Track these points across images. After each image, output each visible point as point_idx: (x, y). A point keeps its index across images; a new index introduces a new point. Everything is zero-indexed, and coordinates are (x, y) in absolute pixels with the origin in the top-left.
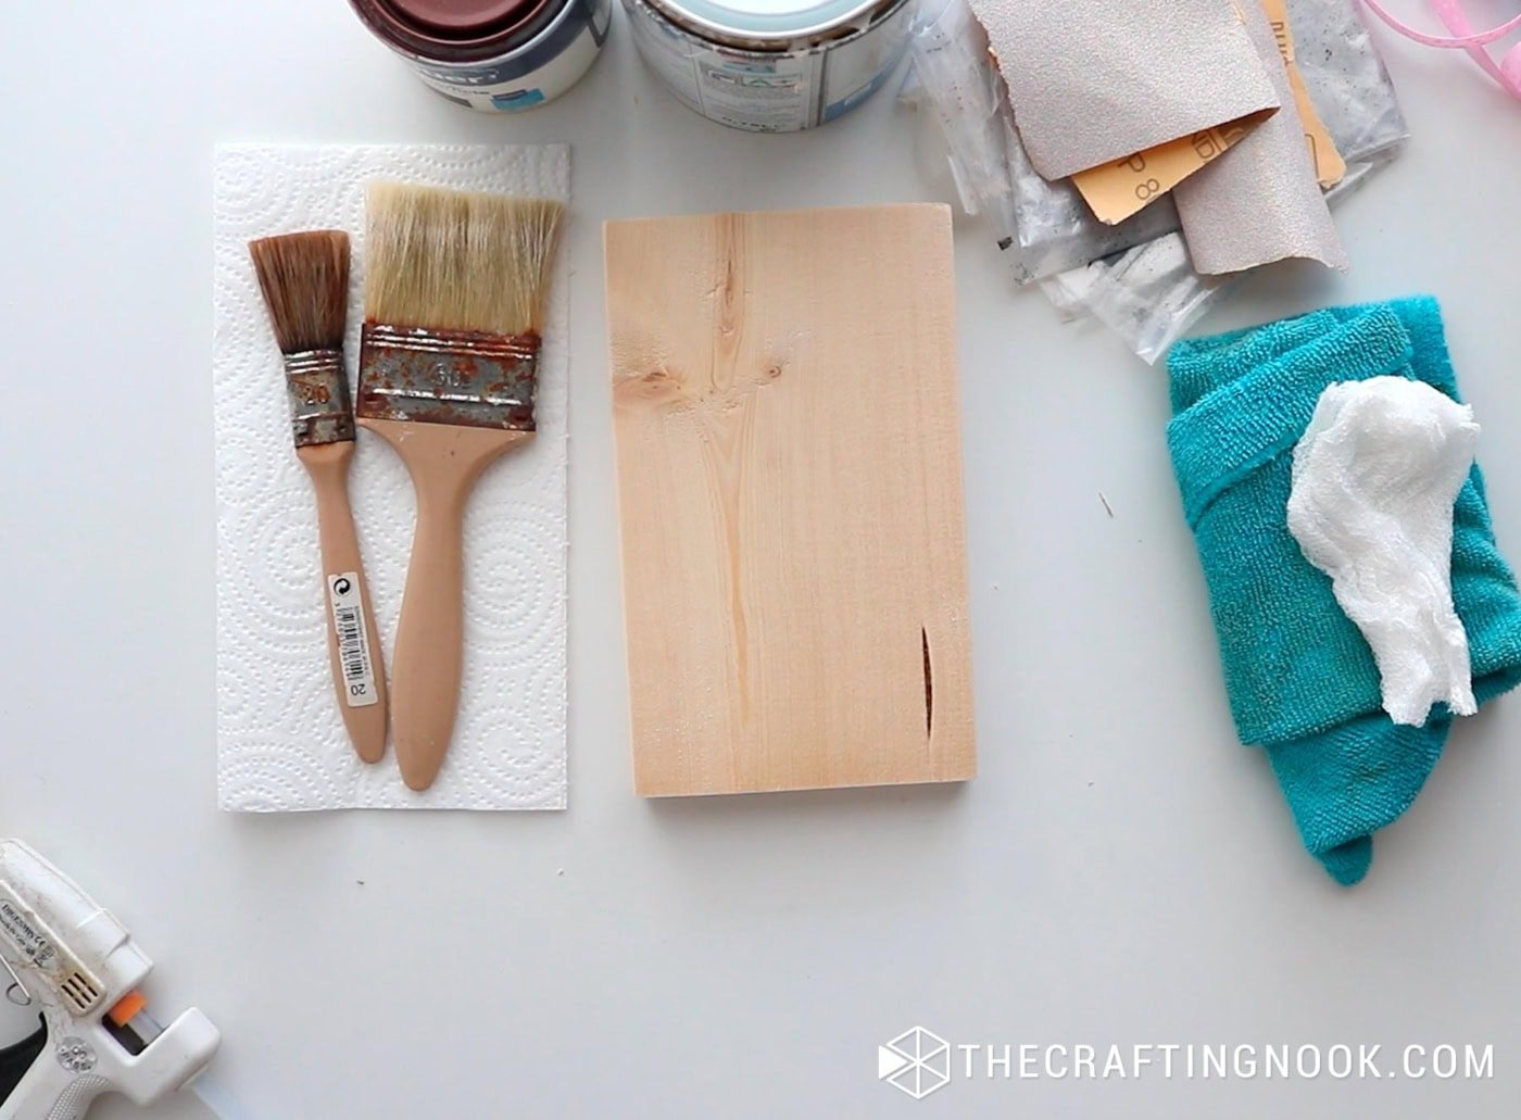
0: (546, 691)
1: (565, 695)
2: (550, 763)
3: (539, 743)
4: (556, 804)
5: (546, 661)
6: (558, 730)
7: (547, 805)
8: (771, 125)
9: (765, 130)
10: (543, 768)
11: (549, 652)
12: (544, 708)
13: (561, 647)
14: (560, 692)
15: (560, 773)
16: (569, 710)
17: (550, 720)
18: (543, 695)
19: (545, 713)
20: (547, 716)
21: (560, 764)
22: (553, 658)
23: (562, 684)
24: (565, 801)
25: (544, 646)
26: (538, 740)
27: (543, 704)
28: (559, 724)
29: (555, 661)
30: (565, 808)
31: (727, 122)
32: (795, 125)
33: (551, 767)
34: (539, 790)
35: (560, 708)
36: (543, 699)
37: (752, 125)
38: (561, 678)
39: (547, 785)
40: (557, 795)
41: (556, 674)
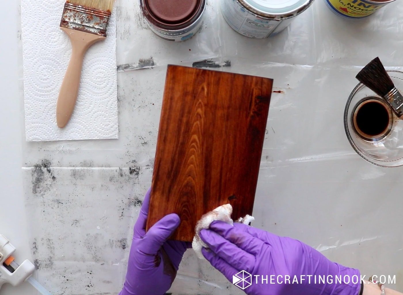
0: (112, 106)
2: (114, 126)
3: (110, 121)
4: (115, 137)
5: (112, 99)
6: (116, 117)
7: (113, 137)
10: (112, 127)
11: (113, 96)
12: (112, 111)
13: (116, 95)
14: (116, 107)
15: (116, 129)
16: (118, 112)
17: (113, 114)
18: (111, 108)
19: (112, 112)
20: (113, 113)
21: (116, 126)
22: (114, 97)
23: (116, 105)
24: (118, 136)
25: (111, 95)
26: (110, 120)
27: (111, 110)
28: (116, 115)
30: (118, 138)
32: (262, 37)
33: (114, 127)
34: (111, 133)
35: (116, 111)
36: (111, 109)
37: (251, 36)
38: (116, 103)
39: (113, 132)
40: (116, 135)
41: (114, 102)
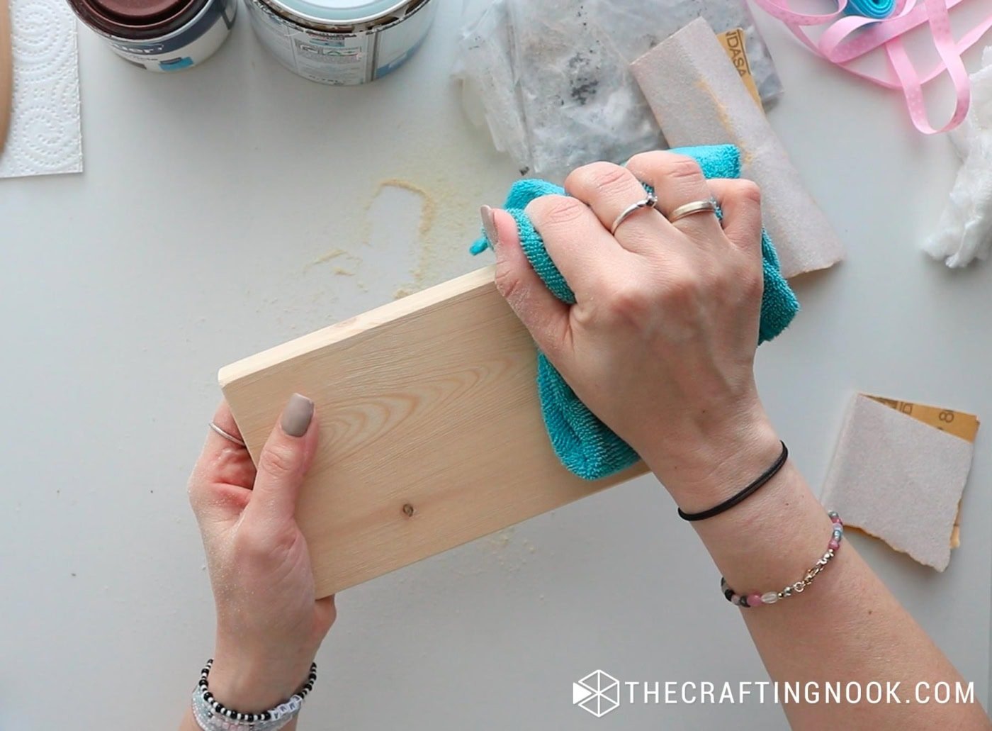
0: (65, 94)
1: (78, 97)
2: (70, 142)
3: (62, 129)
4: (75, 169)
5: (65, 75)
6: (75, 120)
7: (70, 170)
8: (341, 81)
9: (337, 84)
10: (66, 145)
11: (67, 69)
12: (65, 106)
13: (75, 65)
14: (74, 94)
15: (77, 148)
16: (81, 106)
17: (69, 113)
18: (64, 97)
19: (65, 109)
20: (66, 111)
21: (77, 142)
22: (70, 72)
23: (76, 89)
24: (81, 167)
25: (63, 65)
26: (62, 127)
27: (64, 103)
28: (76, 115)
29: (71, 74)
30: (81, 171)
31: (311, 78)
32: (356, 81)
33: (72, 144)
34: (64, 160)
35: (75, 105)
36: (64, 100)
37: (329, 81)
38: (75, 85)
39: (69, 156)
40: (76, 163)
41: (72, 83)
